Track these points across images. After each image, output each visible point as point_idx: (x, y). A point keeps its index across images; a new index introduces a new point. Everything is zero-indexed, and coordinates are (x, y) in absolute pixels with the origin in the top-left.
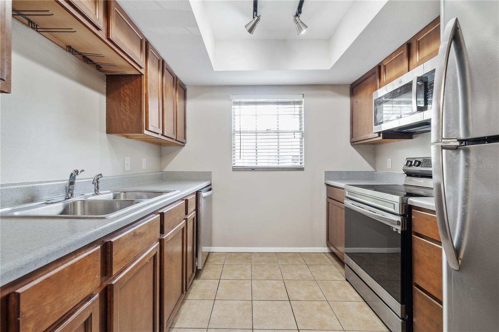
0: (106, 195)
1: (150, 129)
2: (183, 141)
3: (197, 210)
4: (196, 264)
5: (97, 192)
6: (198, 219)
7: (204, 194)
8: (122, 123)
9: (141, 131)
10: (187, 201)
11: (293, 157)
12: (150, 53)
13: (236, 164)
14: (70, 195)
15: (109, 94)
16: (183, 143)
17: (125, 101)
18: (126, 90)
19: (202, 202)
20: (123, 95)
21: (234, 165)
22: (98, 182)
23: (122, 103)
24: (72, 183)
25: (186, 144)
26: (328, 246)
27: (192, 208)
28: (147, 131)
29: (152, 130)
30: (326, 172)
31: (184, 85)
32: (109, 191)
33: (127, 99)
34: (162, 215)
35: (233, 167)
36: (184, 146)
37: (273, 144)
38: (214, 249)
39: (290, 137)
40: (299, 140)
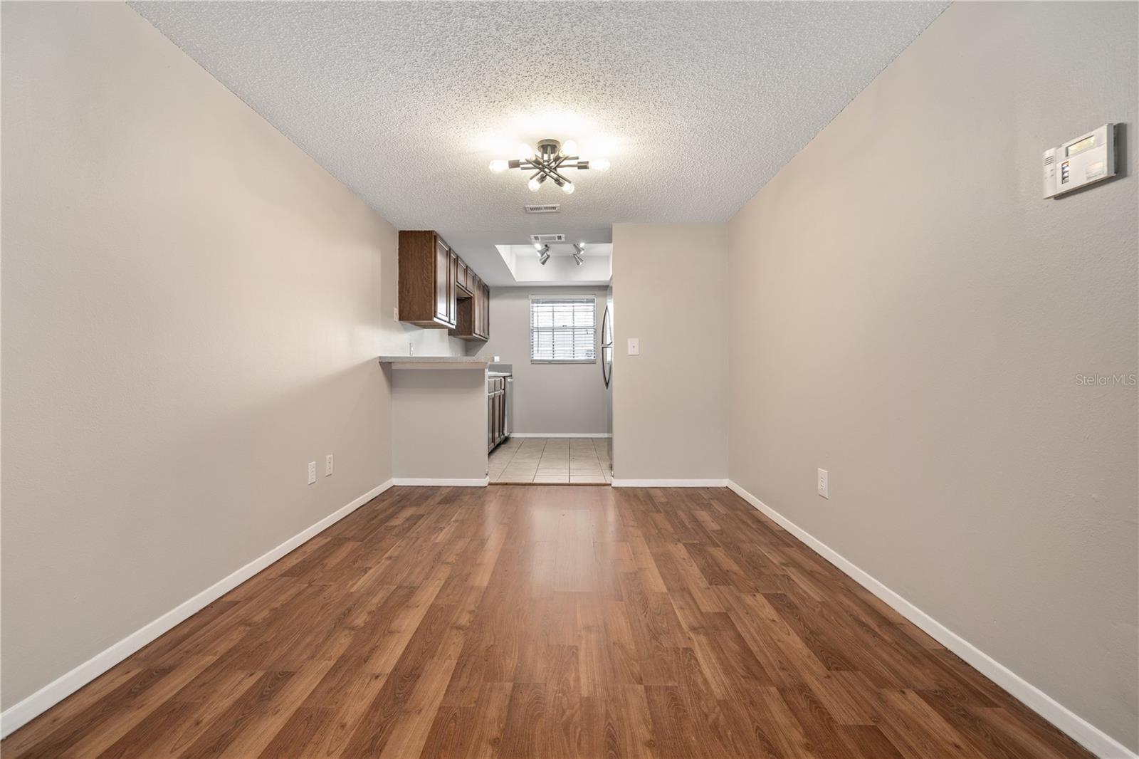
3: (505, 390)
7: (509, 380)
11: (587, 351)
13: (534, 357)
17: (460, 314)
18: (462, 307)
33: (462, 313)
35: (532, 360)
37: (568, 340)
38: (514, 435)
39: (584, 333)
40: (592, 335)
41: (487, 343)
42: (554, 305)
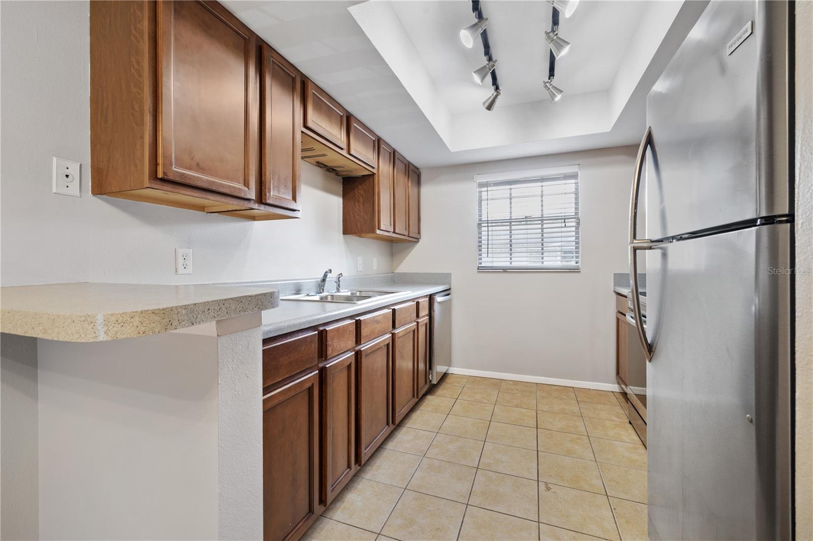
0: (345, 292)
1: (382, 228)
2: (417, 236)
3: (430, 315)
4: (429, 378)
5: (338, 290)
6: (432, 326)
7: (439, 299)
8: (356, 224)
9: (374, 232)
10: (418, 303)
11: (564, 254)
12: (381, 149)
13: (483, 263)
14: (322, 290)
15: (345, 196)
16: (417, 239)
17: (359, 201)
18: (360, 191)
19: (436, 307)
20: (358, 195)
21: (480, 265)
22: (339, 281)
23: (356, 204)
24: (324, 280)
25: (420, 240)
26: (619, 383)
27: (424, 312)
28: (379, 231)
29: (384, 229)
30: (615, 274)
31: (417, 169)
32: (347, 290)
33: (361, 200)
34: (394, 310)
35: (479, 267)
36: (418, 242)
37: (534, 236)
38: (453, 370)
39: (559, 225)
40: (574, 229)
41: (419, 244)
42: (512, 186)
